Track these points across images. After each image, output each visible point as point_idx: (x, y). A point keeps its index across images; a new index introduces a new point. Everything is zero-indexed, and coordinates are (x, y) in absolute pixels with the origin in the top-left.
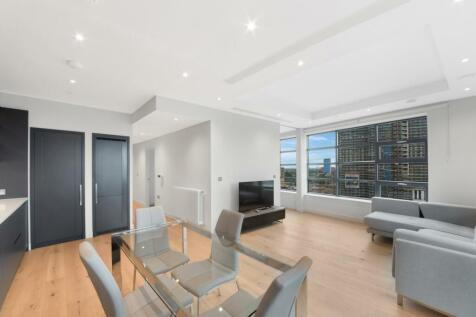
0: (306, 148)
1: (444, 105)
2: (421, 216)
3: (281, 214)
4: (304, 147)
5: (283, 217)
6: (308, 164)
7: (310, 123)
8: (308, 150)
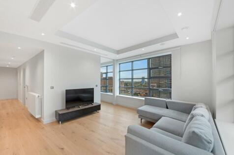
0: (118, 70)
1: (179, 48)
2: (167, 108)
3: (98, 108)
4: (117, 70)
5: (99, 109)
6: (120, 79)
7: (118, 57)
8: (120, 71)
